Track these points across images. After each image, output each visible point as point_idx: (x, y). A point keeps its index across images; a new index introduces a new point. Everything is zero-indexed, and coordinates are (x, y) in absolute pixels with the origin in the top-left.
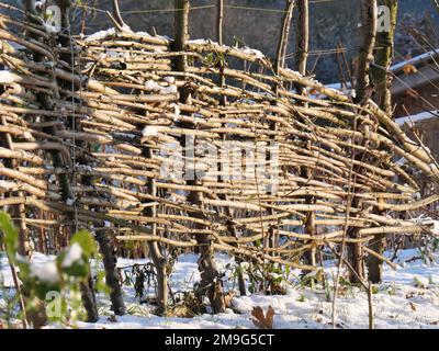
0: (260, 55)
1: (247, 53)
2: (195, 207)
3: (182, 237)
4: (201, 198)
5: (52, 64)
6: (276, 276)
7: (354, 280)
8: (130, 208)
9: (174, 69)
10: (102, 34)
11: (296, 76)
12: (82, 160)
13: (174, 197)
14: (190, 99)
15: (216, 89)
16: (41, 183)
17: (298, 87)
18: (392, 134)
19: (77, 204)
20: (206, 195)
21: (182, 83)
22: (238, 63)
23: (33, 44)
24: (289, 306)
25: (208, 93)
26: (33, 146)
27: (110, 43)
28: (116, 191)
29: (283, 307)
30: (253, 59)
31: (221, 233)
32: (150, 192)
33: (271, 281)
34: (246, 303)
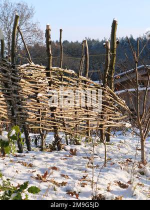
0: (73, 72)
1: (70, 71)
2: (53, 118)
3: (49, 127)
4: (55, 115)
5: (10, 74)
6: (78, 139)
7: (102, 141)
8: (33, 118)
9: (47, 76)
10: (25, 65)
11: (85, 78)
12: (18, 104)
13: (47, 115)
14: (52, 85)
15: (60, 82)
16: (6, 110)
17: (85, 82)
18: (114, 97)
19: (17, 117)
20: (57, 115)
21: (49, 80)
22: (67, 74)
23: (4, 68)
24: (81, 148)
25: (58, 84)
26: (4, 99)
27: (28, 68)
28: (29, 113)
29: (80, 149)
30: (72, 73)
31: (61, 126)
32: (39, 113)
33: (76, 141)
34: (68, 147)
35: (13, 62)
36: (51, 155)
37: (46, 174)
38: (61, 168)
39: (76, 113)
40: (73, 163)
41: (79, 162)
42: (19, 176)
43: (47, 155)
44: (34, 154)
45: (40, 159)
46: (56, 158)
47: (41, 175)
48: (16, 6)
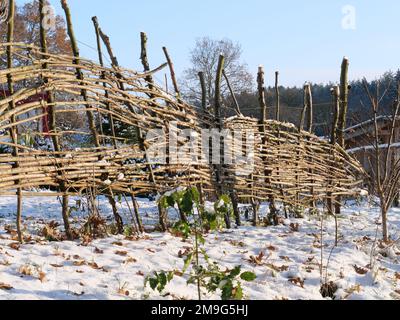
0: (293, 125)
1: (288, 125)
2: (268, 184)
3: (263, 196)
4: (270, 181)
6: (299, 211)
7: (330, 213)
8: (243, 184)
9: (260, 131)
10: (232, 118)
11: (307, 133)
13: (260, 180)
14: (266, 142)
15: (276, 139)
16: (209, 175)
17: (308, 138)
18: (345, 156)
19: (222, 183)
20: (272, 180)
21: (263, 136)
22: (284, 129)
23: (206, 122)
24: (304, 222)
25: (273, 140)
27: (236, 121)
28: (237, 178)
29: (302, 223)
30: (291, 127)
31: (278, 194)
32: (251, 178)
33: (297, 213)
34: (288, 221)
35: (217, 114)
36: (266, 231)
37: (261, 255)
38: (280, 248)
39: (296, 177)
40: (294, 241)
41: (302, 241)
42: (227, 258)
43: (261, 231)
44: (245, 230)
45: (252, 236)
46: (273, 234)
47: (255, 256)
48: (218, 44)
